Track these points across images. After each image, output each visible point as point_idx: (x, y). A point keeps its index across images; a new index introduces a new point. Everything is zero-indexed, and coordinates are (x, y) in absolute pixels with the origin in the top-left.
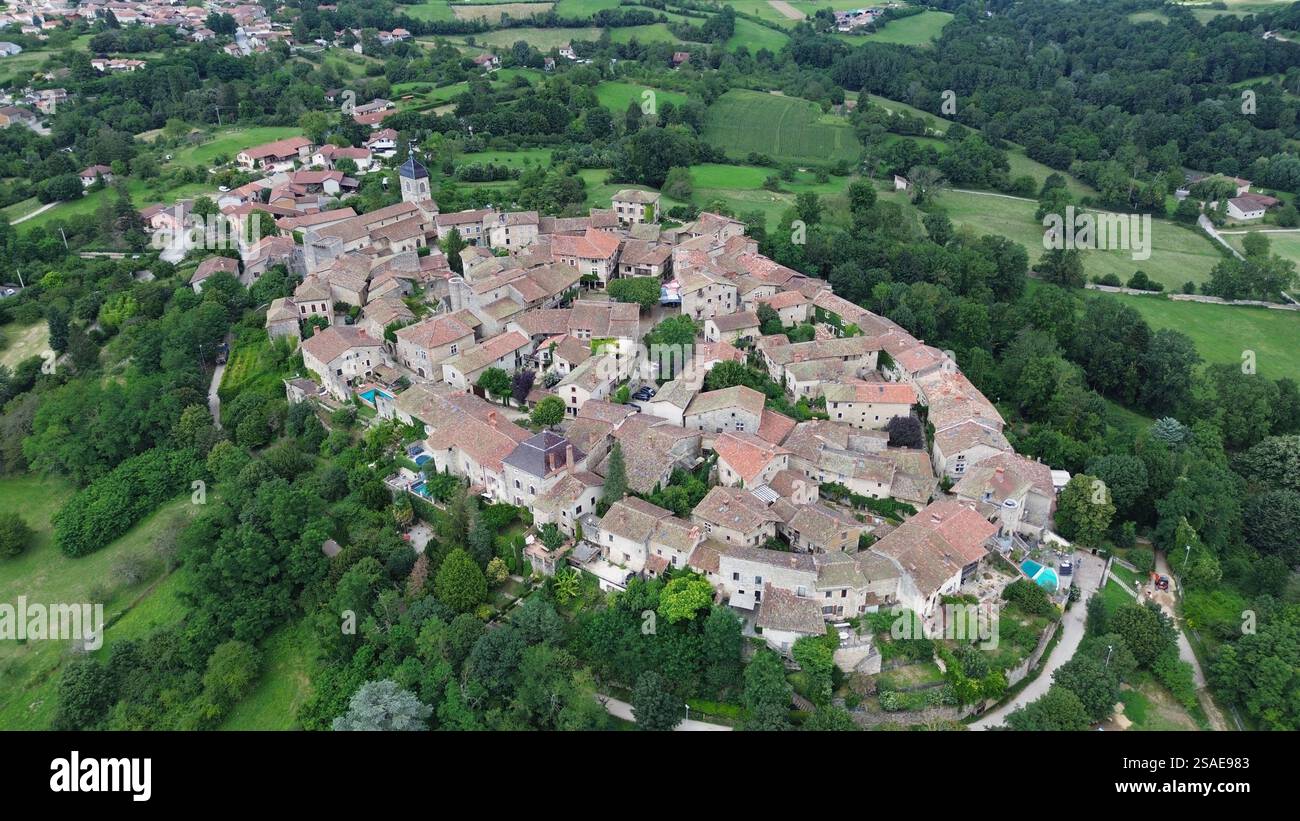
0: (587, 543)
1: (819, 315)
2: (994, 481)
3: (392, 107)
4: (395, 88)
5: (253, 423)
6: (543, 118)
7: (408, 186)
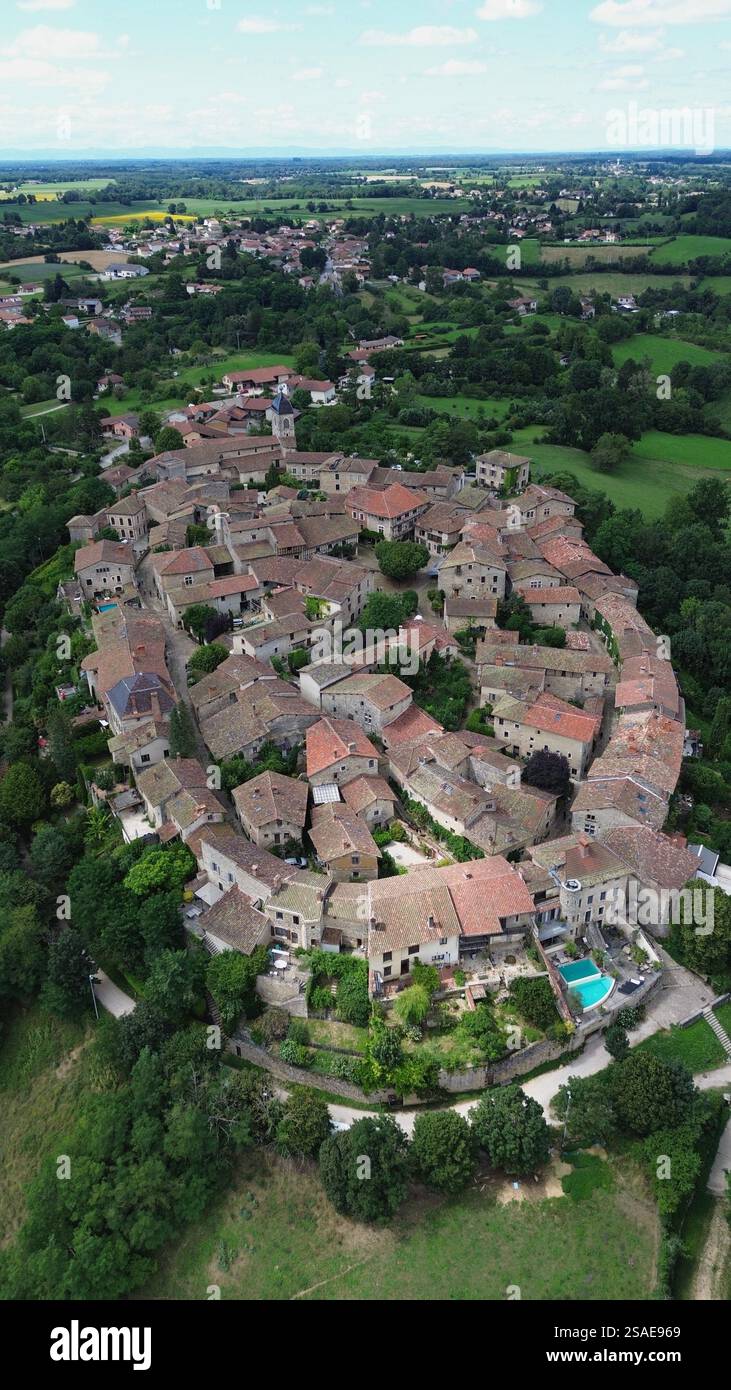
0: (135, 792)
1: (598, 620)
3: (400, 345)
4: (420, 327)
6: (526, 367)
7: (275, 422)
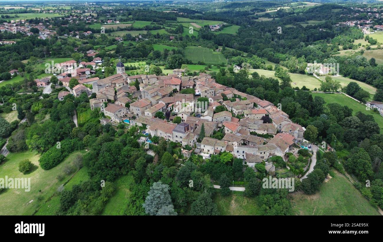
0: (197, 148)
1: (235, 96)
2: (291, 127)
3: (95, 52)
4: (95, 47)
5: (94, 130)
6: (141, 53)
7: (119, 70)
